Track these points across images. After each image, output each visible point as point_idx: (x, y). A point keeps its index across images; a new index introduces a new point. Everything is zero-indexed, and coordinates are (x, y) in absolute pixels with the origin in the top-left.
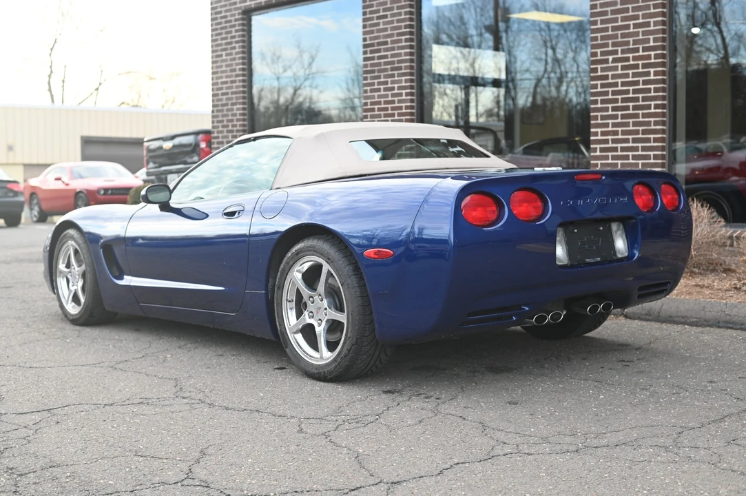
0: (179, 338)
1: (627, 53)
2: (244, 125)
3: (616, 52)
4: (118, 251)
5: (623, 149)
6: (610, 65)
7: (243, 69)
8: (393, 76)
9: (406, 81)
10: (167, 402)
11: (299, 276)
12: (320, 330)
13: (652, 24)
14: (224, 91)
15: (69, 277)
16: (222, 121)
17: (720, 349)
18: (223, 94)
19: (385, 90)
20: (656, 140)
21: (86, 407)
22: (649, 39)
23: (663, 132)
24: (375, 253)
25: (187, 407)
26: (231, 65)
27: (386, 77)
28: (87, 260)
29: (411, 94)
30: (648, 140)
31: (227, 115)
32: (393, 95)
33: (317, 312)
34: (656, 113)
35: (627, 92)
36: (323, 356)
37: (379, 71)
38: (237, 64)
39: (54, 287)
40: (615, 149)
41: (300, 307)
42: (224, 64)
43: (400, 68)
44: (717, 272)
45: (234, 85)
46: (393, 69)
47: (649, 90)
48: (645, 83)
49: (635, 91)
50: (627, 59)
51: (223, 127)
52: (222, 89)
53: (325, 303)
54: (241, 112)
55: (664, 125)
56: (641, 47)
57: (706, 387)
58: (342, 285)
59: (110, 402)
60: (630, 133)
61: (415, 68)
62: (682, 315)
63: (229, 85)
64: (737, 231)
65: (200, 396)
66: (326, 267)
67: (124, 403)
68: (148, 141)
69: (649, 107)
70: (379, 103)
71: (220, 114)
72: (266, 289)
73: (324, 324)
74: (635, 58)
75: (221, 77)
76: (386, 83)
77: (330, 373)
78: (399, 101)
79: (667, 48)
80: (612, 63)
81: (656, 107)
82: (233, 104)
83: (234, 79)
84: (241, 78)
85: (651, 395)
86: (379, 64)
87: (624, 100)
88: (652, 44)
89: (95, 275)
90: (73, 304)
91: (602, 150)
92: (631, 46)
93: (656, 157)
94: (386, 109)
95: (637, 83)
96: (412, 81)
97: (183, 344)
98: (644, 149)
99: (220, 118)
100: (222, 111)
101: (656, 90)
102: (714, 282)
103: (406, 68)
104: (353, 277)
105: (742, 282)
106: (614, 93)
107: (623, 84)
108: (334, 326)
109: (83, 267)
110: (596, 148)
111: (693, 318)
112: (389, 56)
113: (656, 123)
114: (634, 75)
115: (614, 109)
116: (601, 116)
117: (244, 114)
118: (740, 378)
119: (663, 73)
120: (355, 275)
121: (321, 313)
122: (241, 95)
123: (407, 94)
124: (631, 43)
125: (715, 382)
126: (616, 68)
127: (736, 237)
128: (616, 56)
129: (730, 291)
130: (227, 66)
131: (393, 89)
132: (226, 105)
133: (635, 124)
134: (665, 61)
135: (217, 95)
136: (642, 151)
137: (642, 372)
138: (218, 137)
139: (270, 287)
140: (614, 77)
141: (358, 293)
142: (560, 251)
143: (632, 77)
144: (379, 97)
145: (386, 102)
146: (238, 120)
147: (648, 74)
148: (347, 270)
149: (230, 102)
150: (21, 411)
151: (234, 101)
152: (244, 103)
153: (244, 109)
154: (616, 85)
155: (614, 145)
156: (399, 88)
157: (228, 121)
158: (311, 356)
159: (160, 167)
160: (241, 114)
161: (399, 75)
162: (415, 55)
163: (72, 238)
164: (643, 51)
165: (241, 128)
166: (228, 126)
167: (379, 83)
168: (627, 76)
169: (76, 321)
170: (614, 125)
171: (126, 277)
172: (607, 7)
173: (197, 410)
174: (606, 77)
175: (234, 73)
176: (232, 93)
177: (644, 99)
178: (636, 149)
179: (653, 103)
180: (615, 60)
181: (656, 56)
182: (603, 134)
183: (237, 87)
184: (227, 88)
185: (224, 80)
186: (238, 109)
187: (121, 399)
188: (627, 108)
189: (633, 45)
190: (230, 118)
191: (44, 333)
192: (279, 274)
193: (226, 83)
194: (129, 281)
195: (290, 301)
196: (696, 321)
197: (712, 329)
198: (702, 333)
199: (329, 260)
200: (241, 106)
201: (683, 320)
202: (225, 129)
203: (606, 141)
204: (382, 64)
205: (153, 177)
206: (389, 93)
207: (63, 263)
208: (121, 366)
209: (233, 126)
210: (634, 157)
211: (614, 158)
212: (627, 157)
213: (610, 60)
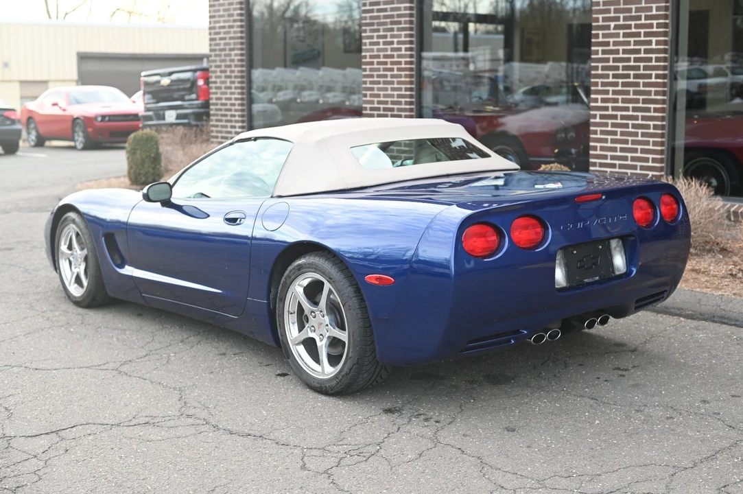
0: (181, 327)
1: (629, 21)
2: (242, 72)
3: (617, 19)
4: (120, 240)
5: (623, 117)
6: (612, 31)
7: (241, 15)
8: (392, 30)
9: (406, 36)
10: (172, 423)
11: (300, 290)
12: (322, 345)
14: (222, 36)
15: (71, 259)
16: (220, 66)
17: (714, 353)
18: (221, 39)
19: (385, 43)
20: (656, 110)
21: (94, 428)
22: (652, 7)
23: (663, 102)
24: (377, 279)
25: (192, 430)
26: (228, 10)
27: (385, 30)
28: (89, 246)
29: (411, 49)
30: (648, 110)
31: (225, 61)
32: (392, 50)
33: (319, 328)
34: (657, 82)
35: (628, 60)
36: (325, 371)
37: (379, 24)
38: (235, 9)
39: (56, 267)
40: (615, 117)
41: (302, 320)
42: (222, 8)
43: (399, 23)
44: (714, 252)
45: (232, 30)
46: (392, 23)
47: (650, 60)
48: (646, 51)
49: (636, 60)
50: (629, 27)
51: (221, 72)
52: (219, 33)
53: (327, 319)
54: (239, 58)
55: (664, 95)
56: (643, 15)
57: (699, 408)
58: (343, 306)
59: (117, 422)
60: (630, 101)
61: (415, 22)
62: (678, 307)
63: (227, 30)
64: (735, 205)
65: (204, 414)
66: (327, 286)
67: (131, 424)
68: (145, 76)
69: (650, 76)
70: (378, 57)
71: (218, 59)
72: (268, 299)
73: (325, 340)
74: (637, 26)
75: (219, 22)
76: (385, 37)
77: (332, 388)
78: (399, 56)
79: (670, 17)
80: (613, 29)
81: (657, 76)
82: (231, 50)
83: (231, 24)
84: (239, 24)
85: (645, 422)
86: (378, 17)
87: (625, 68)
88: (654, 12)
89: (97, 259)
90: (76, 285)
91: (602, 117)
92: (633, 14)
93: (655, 127)
94: (386, 63)
95: (638, 51)
96: (411, 36)
97: (186, 336)
98: (644, 118)
99: (218, 63)
100: (220, 56)
101: (658, 60)
102: (710, 266)
103: (406, 22)
104: (355, 298)
105: (738, 267)
106: (615, 60)
107: (625, 52)
108: (334, 342)
109: (85, 252)
110: (596, 115)
111: (689, 311)
112: (389, 10)
113: (657, 93)
114: (636, 43)
115: (615, 76)
116: (602, 82)
117: (242, 60)
118: (733, 396)
119: (665, 43)
120: (357, 296)
121: (322, 328)
122: (239, 41)
123: (406, 49)
124: (634, 10)
125: (708, 403)
126: (617, 35)
127: (733, 212)
128: (617, 23)
129: (726, 278)
130: (224, 10)
131: (392, 43)
132: (224, 50)
133: (635, 93)
134: (667, 30)
135: (215, 39)
136: (642, 120)
137: (636, 385)
138: (216, 82)
139: (271, 297)
140: (615, 44)
141: (359, 315)
142: (560, 275)
143: (634, 45)
144: (379, 50)
145: (385, 56)
146: (236, 66)
147: (650, 43)
148: (349, 291)
149: (227, 47)
150: (29, 433)
151: (232, 46)
152: (242, 49)
153: (242, 55)
154: (617, 52)
155: (614, 113)
156: (399, 43)
157: (226, 66)
158: (313, 369)
159: (158, 102)
160: (239, 60)
161: (399, 30)
162: (415, 9)
163: (74, 221)
164: (645, 20)
165: (239, 74)
166: (225, 72)
167: (379, 37)
168: (628, 43)
169: (78, 303)
170: (615, 92)
171: (127, 267)
173: (203, 434)
174: (607, 44)
175: (232, 19)
176: (231, 38)
177: (645, 68)
178: (636, 118)
179: (654, 73)
180: (616, 27)
181: (659, 26)
182: (603, 100)
183: (235, 32)
184: (225, 33)
185: (222, 24)
186: (236, 55)
187: (127, 416)
188: (628, 76)
189: (635, 12)
190: (228, 63)
191: (48, 319)
192: (281, 286)
193: (223, 27)
194: (129, 270)
195: (291, 313)
196: (691, 314)
197: (707, 323)
198: (697, 328)
199: (330, 280)
200: (239, 52)
201: (679, 312)
202: (223, 75)
203: (606, 109)
204: (382, 17)
205: (150, 113)
206: (389, 47)
207: (65, 244)
208: (125, 368)
209: (232, 72)
210: (634, 126)
211: (613, 125)
212: (626, 126)
213: (612, 26)
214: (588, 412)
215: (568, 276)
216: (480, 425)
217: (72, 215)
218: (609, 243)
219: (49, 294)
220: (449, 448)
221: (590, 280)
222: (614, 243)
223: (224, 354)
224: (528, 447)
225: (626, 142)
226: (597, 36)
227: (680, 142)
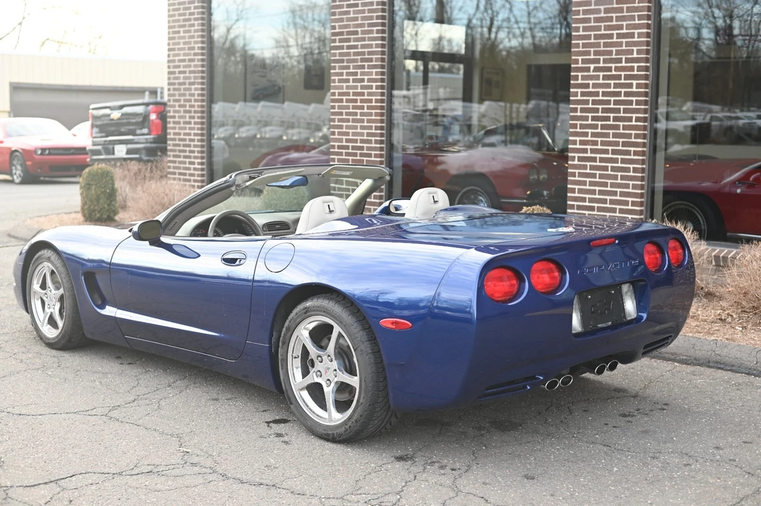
0: (165, 370)
1: (609, 63)
2: (202, 106)
3: (598, 61)
5: (602, 160)
6: (592, 73)
7: (202, 48)
8: (363, 67)
9: (377, 74)
10: (176, 472)
11: (306, 334)
12: (329, 391)
13: (636, 36)
14: (181, 69)
15: (45, 298)
16: (179, 101)
17: (716, 398)
18: (180, 72)
19: (354, 81)
20: (636, 153)
21: (95, 477)
22: (633, 50)
23: (644, 145)
24: (393, 323)
25: (200, 480)
26: (190, 43)
27: (355, 67)
28: (66, 285)
29: (382, 87)
30: (628, 153)
31: (185, 95)
32: (362, 87)
33: (326, 372)
34: (637, 125)
35: (608, 102)
36: (333, 417)
37: (348, 61)
38: (195, 42)
39: (27, 307)
40: (594, 159)
41: (307, 364)
42: (182, 41)
43: (371, 60)
44: (699, 296)
45: (192, 64)
46: (362, 60)
47: (631, 103)
48: (627, 94)
49: (616, 102)
50: (609, 69)
51: (180, 106)
52: (179, 67)
53: (335, 364)
54: (200, 92)
55: (644, 138)
56: (624, 57)
57: (714, 455)
58: (355, 350)
59: (118, 471)
60: (610, 144)
61: (386, 60)
62: (672, 351)
63: (187, 63)
64: (716, 250)
65: (209, 463)
66: (337, 329)
67: (134, 473)
68: (93, 109)
69: (630, 119)
70: (348, 94)
71: (177, 93)
72: (270, 342)
73: (333, 385)
74: (617, 69)
75: (178, 55)
76: (356, 74)
77: (340, 435)
78: (369, 94)
79: (651, 60)
80: (593, 71)
81: (638, 119)
82: (191, 84)
83: (192, 57)
84: (200, 57)
85: (663, 469)
86: (348, 54)
87: (604, 110)
88: (635, 55)
89: (74, 300)
91: (580, 159)
92: (614, 56)
93: (635, 170)
94: (356, 101)
95: (618, 94)
96: (382, 74)
97: (172, 381)
98: (623, 161)
99: (177, 98)
100: (179, 89)
101: (638, 103)
102: (697, 310)
103: (377, 60)
104: (367, 343)
105: (726, 312)
106: (594, 102)
107: (604, 94)
108: (343, 387)
109: (61, 291)
110: (574, 157)
111: (683, 356)
112: (359, 46)
113: (637, 136)
114: (616, 86)
115: (594, 118)
116: (580, 124)
117: (202, 95)
118: (744, 442)
119: (646, 86)
120: (369, 341)
121: (329, 373)
122: (200, 75)
123: (377, 87)
124: (614, 53)
125: (722, 449)
126: (597, 77)
127: (715, 256)
128: (597, 65)
129: (716, 323)
130: (184, 43)
131: (363, 80)
132: (184, 84)
133: (615, 135)
134: (648, 73)
135: (174, 73)
136: (621, 163)
137: (646, 432)
138: (174, 117)
139: (274, 340)
140: (595, 86)
141: (372, 360)
143: (614, 88)
144: (348, 87)
145: (355, 94)
146: (196, 101)
147: (630, 86)
148: (361, 335)
149: (187, 81)
150: (26, 483)
151: (192, 80)
152: (203, 84)
153: (202, 89)
154: (597, 94)
155: (593, 155)
156: (369, 80)
157: (185, 101)
158: (318, 416)
159: (107, 136)
160: (199, 95)
161: (369, 67)
162: (387, 47)
163: (49, 259)
164: (626, 62)
165: (200, 109)
166: (185, 106)
167: (348, 74)
168: (608, 86)
169: (51, 345)
170: (594, 135)
171: (107, 307)
172: (590, 14)
173: (212, 483)
174: (587, 86)
175: (192, 52)
176: (190, 72)
177: (625, 111)
178: (616, 161)
179: (634, 116)
180: (596, 69)
181: (639, 69)
182: (582, 143)
183: (195, 66)
184: (184, 67)
185: (182, 57)
186: (196, 89)
187: (128, 464)
188: (608, 119)
189: (615, 55)
190: (188, 97)
191: (22, 361)
192: (284, 329)
193: (184, 61)
194: (109, 311)
195: (295, 358)
196: (686, 359)
197: (702, 368)
198: (693, 373)
199: (340, 323)
200: (200, 86)
201: (673, 357)
202: (182, 109)
203: (585, 151)
204: (352, 54)
205: (99, 147)
206: (359, 84)
207: (37, 283)
208: (114, 414)
209: (190, 106)
210: (613, 169)
211: (592, 168)
212: (606, 168)
213: (592, 69)
214: (605, 459)
215: (584, 321)
216: (498, 473)
217: (46, 253)
218: (620, 288)
219: (17, 335)
220: (471, 496)
221: (604, 325)
222: (625, 288)
223: (217, 400)
224: (552, 495)
225: (605, 185)
226: (576, 78)
227: (660, 184)
